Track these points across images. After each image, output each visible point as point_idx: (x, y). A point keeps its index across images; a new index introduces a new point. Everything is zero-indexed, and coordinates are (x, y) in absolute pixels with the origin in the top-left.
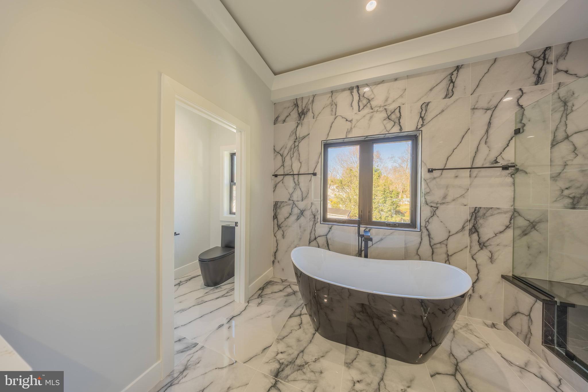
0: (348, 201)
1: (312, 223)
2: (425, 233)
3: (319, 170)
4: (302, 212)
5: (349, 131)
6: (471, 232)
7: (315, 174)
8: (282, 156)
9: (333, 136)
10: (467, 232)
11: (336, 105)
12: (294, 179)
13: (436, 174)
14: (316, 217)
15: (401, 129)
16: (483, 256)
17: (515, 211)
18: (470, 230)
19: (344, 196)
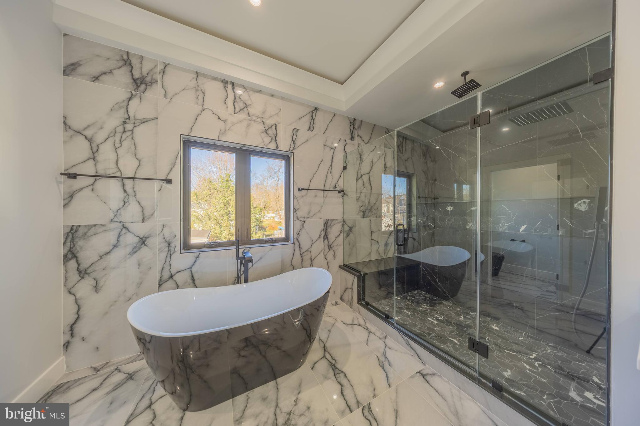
0: (206, 219)
1: (164, 255)
2: (297, 244)
3: (176, 175)
4: (143, 241)
5: (223, 132)
6: (324, 239)
7: (168, 181)
8: (90, 140)
9: (199, 133)
10: (322, 239)
11: (204, 93)
12: (124, 185)
13: (304, 192)
14: (172, 245)
15: (277, 147)
16: (330, 255)
17: (344, 221)
18: (324, 237)
19: (201, 213)
